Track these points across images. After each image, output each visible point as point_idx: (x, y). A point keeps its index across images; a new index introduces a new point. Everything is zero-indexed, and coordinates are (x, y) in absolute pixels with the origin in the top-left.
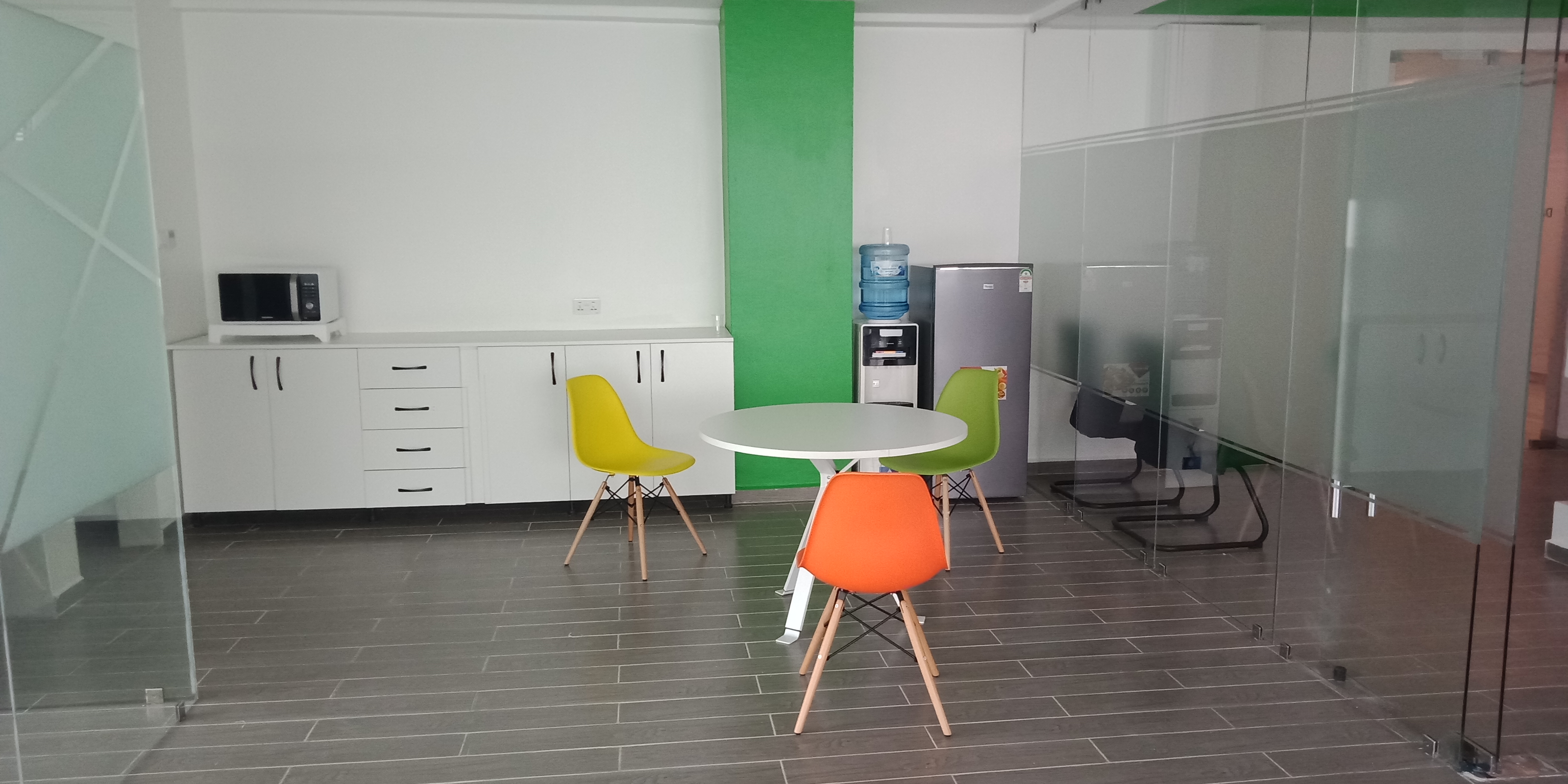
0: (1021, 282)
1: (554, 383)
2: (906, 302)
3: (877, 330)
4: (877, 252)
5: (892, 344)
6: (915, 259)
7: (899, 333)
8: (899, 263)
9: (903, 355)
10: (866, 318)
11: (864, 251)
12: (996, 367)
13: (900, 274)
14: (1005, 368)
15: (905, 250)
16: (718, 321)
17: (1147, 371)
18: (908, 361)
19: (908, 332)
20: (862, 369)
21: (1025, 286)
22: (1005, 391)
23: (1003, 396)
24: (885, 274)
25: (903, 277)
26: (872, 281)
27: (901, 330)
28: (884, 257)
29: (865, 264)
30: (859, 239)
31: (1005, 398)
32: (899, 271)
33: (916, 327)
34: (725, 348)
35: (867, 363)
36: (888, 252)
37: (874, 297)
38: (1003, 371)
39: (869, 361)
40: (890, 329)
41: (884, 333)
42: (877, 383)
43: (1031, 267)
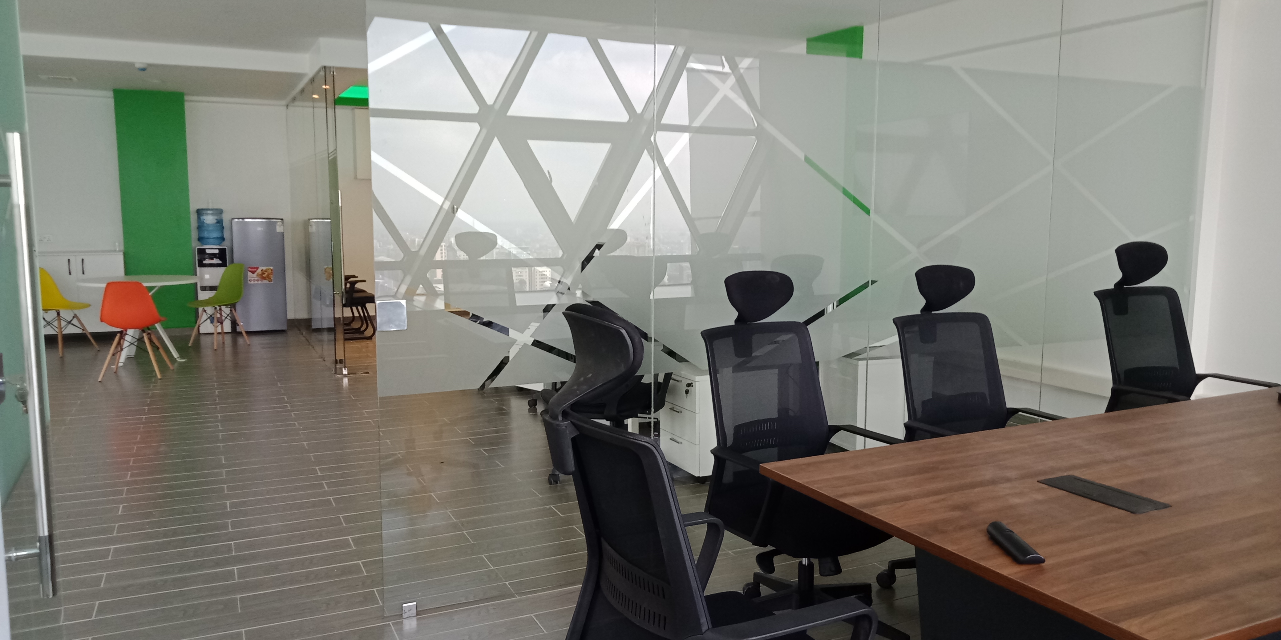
0: (278, 227)
2: (223, 237)
3: (204, 250)
4: (204, 212)
5: (212, 256)
7: (217, 251)
8: (216, 217)
9: (219, 262)
10: (199, 244)
11: (199, 212)
12: (267, 267)
13: (217, 223)
15: (220, 211)
16: (118, 247)
18: (223, 265)
19: (222, 251)
20: (198, 269)
21: (279, 229)
22: (273, 278)
23: (271, 281)
24: (210, 222)
25: (219, 224)
26: (203, 226)
28: (209, 215)
29: (199, 218)
30: (194, 206)
31: (272, 282)
32: (216, 221)
33: (225, 248)
34: (120, 257)
35: (199, 266)
36: (210, 212)
37: (205, 234)
38: (271, 269)
39: (201, 265)
40: (212, 249)
41: (208, 251)
42: (207, 277)
43: (282, 219)
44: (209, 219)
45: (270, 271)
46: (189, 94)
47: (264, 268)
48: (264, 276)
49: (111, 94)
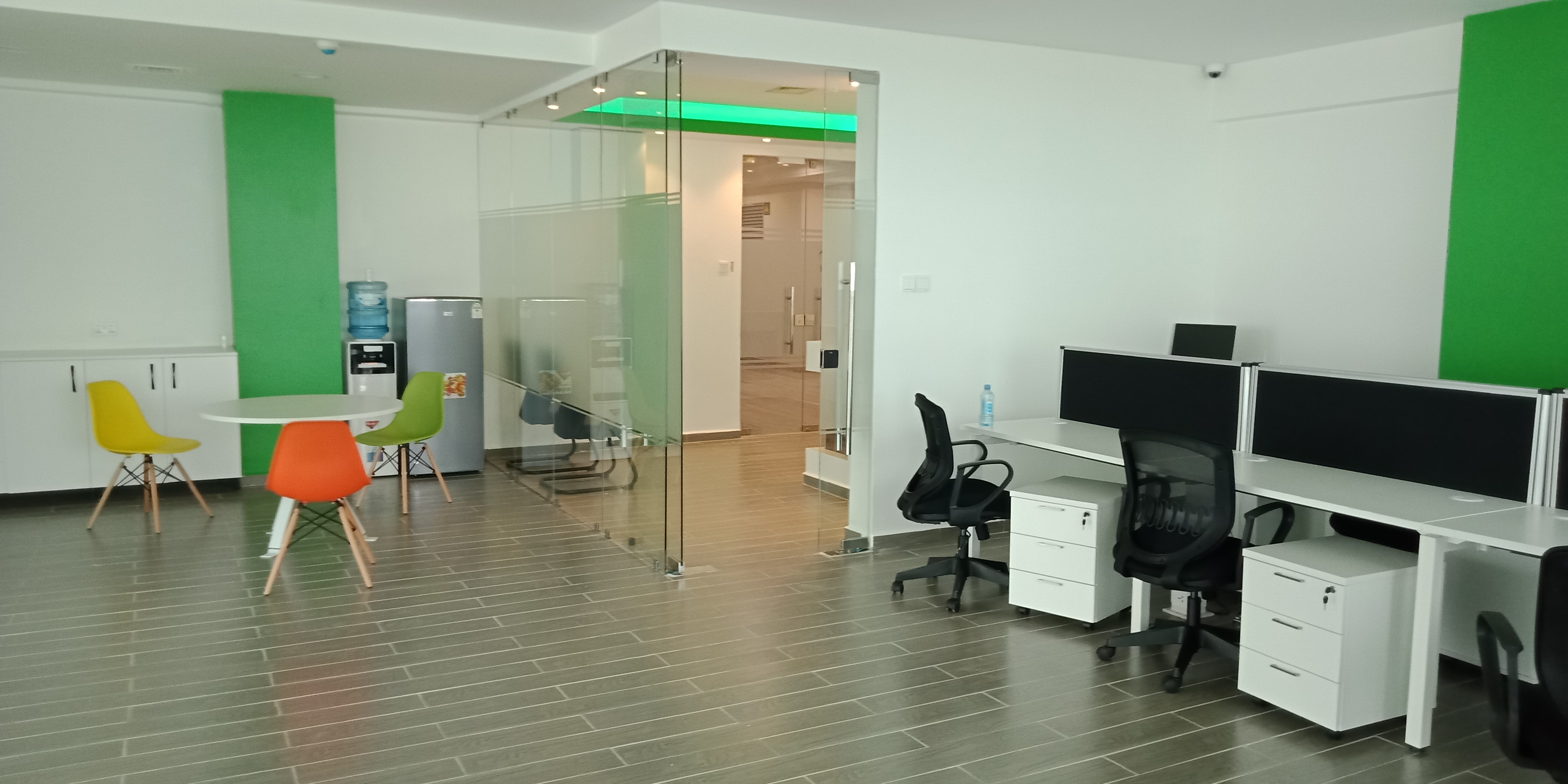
0: (473, 311)
1: (74, 390)
2: (387, 325)
3: (360, 347)
4: (360, 287)
5: (376, 358)
6: (391, 294)
7: (380, 349)
8: (379, 296)
9: (384, 365)
10: (353, 339)
11: (351, 287)
12: (457, 374)
13: (380, 304)
14: (464, 374)
15: (383, 286)
16: (225, 340)
17: (570, 375)
18: (389, 370)
19: (388, 348)
20: (351, 377)
21: (476, 314)
22: (464, 391)
23: (462, 395)
24: (367, 303)
25: (382, 306)
26: (358, 310)
27: (381, 347)
28: (366, 291)
29: (351, 296)
30: (345, 277)
31: (464, 397)
32: (379, 302)
33: (393, 344)
34: (231, 361)
35: (352, 372)
36: (370, 287)
37: (361, 322)
38: (463, 377)
39: (357, 371)
40: (372, 346)
41: (367, 349)
42: (363, 388)
43: (480, 299)
44: (368, 299)
45: (461, 380)
46: (342, 103)
47: (453, 375)
48: (453, 387)
49: (219, 99)
